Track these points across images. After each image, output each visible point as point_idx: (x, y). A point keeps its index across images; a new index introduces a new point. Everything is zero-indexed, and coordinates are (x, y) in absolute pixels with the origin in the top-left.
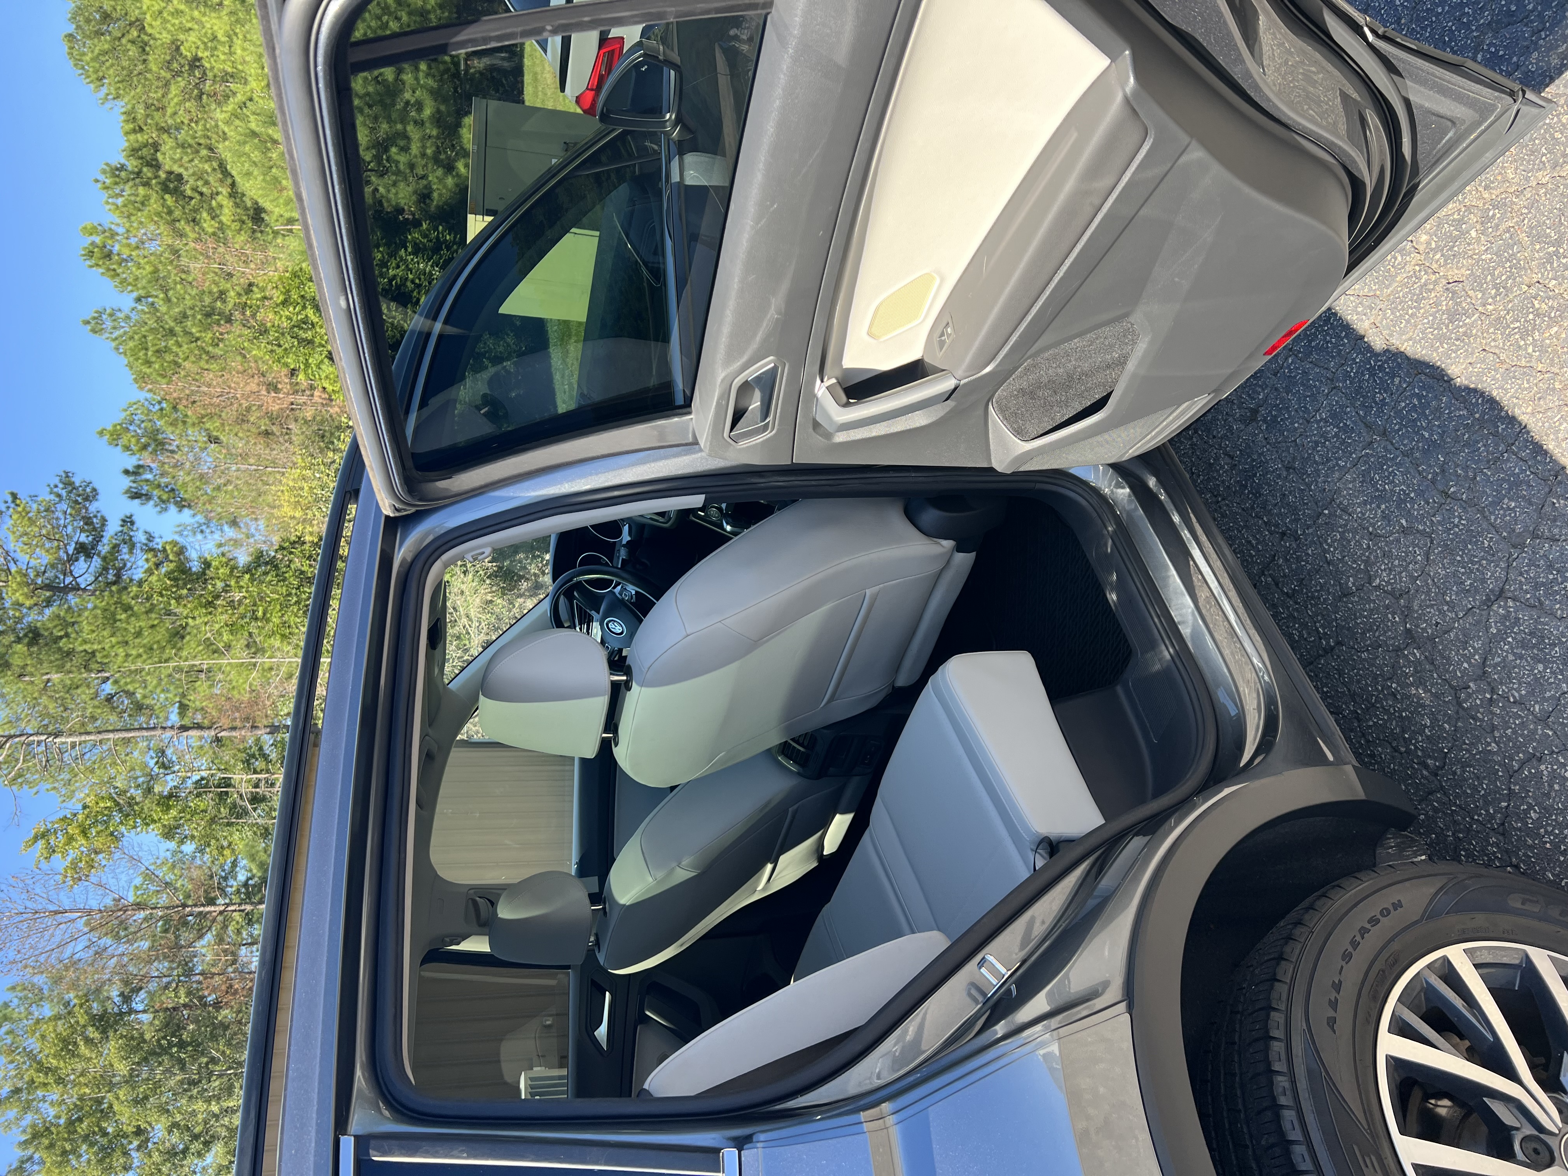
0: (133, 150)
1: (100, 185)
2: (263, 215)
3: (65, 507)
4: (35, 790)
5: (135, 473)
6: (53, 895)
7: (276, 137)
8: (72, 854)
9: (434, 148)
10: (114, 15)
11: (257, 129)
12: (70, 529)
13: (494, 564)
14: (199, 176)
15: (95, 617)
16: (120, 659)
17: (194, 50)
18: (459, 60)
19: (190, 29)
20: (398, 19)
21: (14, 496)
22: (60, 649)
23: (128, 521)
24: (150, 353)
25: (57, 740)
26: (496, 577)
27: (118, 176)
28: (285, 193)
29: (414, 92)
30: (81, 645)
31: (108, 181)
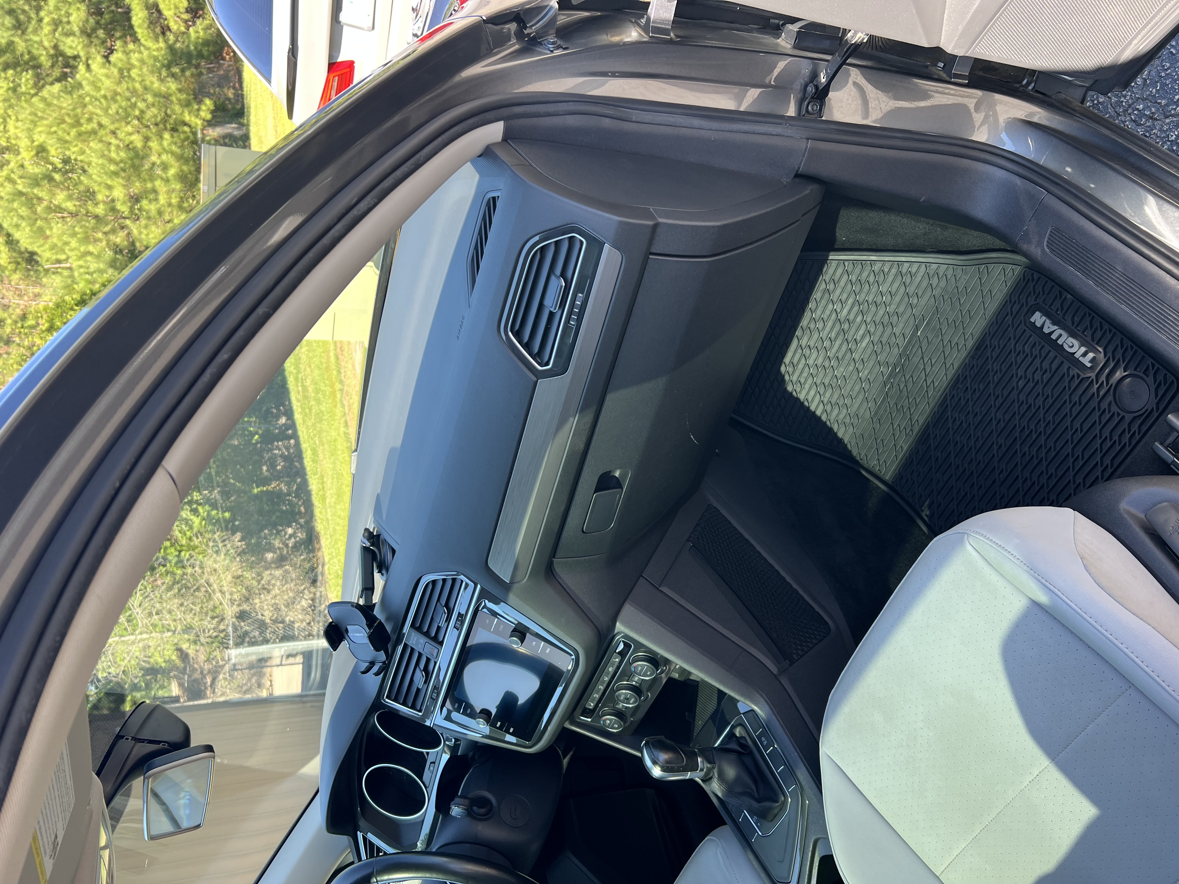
2: (35, 257)
7: (40, 195)
9: (178, 199)
11: (24, 190)
13: (244, 543)
18: (196, 129)
20: (144, 100)
26: (245, 553)
28: (50, 241)
29: (159, 155)
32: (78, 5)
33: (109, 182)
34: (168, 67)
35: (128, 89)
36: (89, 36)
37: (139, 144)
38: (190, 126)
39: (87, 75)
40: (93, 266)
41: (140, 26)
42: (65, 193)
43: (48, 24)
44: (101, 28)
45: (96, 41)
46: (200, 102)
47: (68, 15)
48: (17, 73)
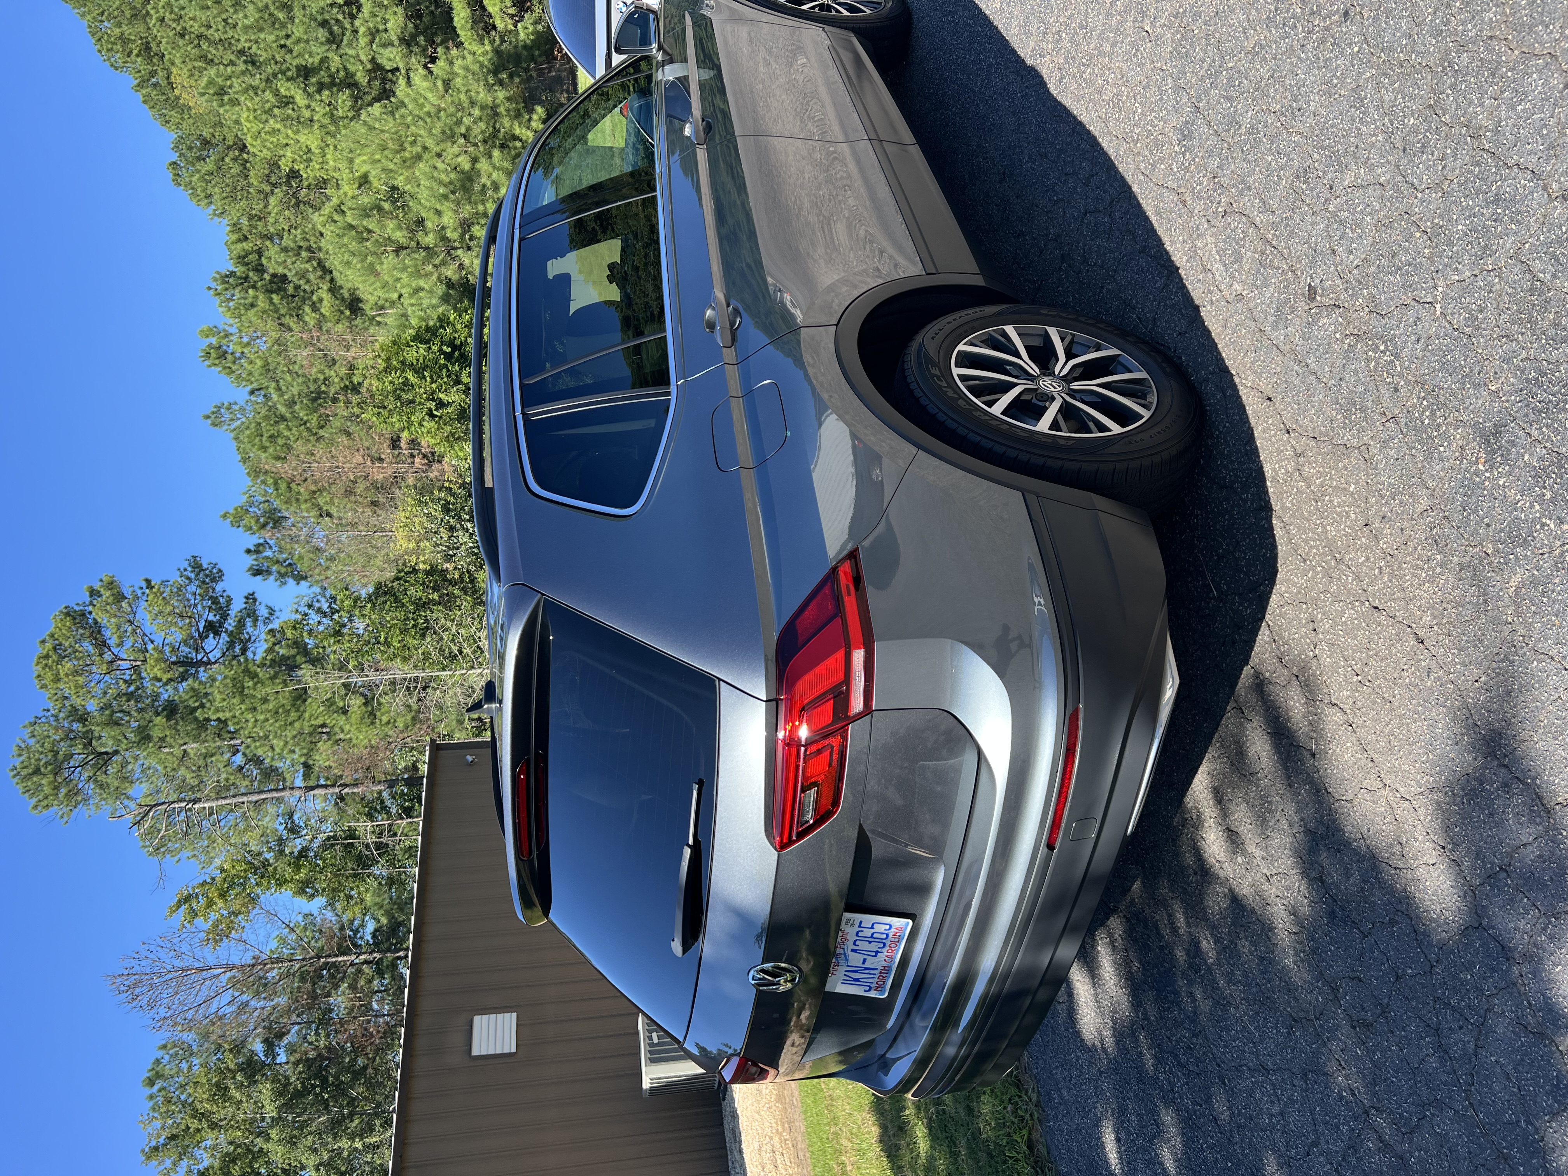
0: (239, 257)
1: (212, 292)
2: (360, 304)
3: (194, 588)
4: (176, 858)
5: (257, 552)
6: (198, 953)
7: (370, 227)
8: (213, 916)
10: (213, 141)
11: (354, 223)
12: (199, 608)
14: (302, 275)
15: (226, 686)
16: (250, 725)
17: (290, 164)
19: (287, 145)
20: (471, 115)
21: (148, 581)
22: (196, 719)
23: (251, 598)
24: (264, 439)
25: (196, 806)
27: (228, 282)
28: (381, 278)
30: (215, 713)
31: (219, 288)
32: (395, 9)
33: (438, 207)
34: (495, 72)
35: (453, 102)
36: (408, 45)
37: (467, 166)
38: (521, 140)
39: (409, 90)
40: (426, 302)
41: (462, 28)
42: (395, 222)
43: (364, 35)
44: (421, 33)
45: (415, 49)
46: (531, 111)
47: (385, 21)
48: (332, 93)
